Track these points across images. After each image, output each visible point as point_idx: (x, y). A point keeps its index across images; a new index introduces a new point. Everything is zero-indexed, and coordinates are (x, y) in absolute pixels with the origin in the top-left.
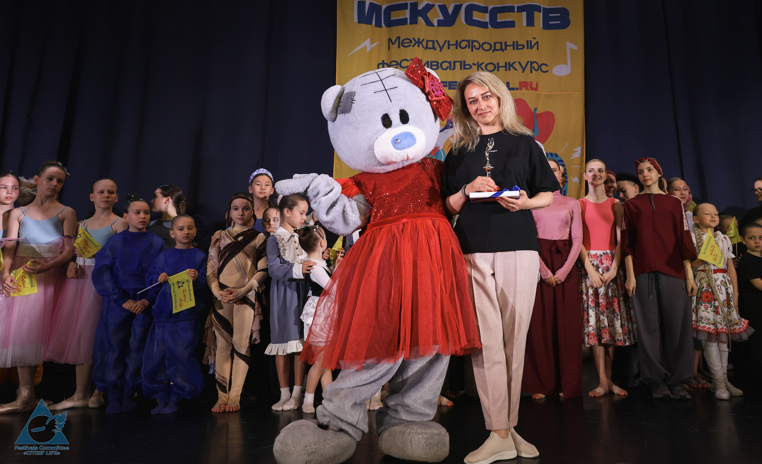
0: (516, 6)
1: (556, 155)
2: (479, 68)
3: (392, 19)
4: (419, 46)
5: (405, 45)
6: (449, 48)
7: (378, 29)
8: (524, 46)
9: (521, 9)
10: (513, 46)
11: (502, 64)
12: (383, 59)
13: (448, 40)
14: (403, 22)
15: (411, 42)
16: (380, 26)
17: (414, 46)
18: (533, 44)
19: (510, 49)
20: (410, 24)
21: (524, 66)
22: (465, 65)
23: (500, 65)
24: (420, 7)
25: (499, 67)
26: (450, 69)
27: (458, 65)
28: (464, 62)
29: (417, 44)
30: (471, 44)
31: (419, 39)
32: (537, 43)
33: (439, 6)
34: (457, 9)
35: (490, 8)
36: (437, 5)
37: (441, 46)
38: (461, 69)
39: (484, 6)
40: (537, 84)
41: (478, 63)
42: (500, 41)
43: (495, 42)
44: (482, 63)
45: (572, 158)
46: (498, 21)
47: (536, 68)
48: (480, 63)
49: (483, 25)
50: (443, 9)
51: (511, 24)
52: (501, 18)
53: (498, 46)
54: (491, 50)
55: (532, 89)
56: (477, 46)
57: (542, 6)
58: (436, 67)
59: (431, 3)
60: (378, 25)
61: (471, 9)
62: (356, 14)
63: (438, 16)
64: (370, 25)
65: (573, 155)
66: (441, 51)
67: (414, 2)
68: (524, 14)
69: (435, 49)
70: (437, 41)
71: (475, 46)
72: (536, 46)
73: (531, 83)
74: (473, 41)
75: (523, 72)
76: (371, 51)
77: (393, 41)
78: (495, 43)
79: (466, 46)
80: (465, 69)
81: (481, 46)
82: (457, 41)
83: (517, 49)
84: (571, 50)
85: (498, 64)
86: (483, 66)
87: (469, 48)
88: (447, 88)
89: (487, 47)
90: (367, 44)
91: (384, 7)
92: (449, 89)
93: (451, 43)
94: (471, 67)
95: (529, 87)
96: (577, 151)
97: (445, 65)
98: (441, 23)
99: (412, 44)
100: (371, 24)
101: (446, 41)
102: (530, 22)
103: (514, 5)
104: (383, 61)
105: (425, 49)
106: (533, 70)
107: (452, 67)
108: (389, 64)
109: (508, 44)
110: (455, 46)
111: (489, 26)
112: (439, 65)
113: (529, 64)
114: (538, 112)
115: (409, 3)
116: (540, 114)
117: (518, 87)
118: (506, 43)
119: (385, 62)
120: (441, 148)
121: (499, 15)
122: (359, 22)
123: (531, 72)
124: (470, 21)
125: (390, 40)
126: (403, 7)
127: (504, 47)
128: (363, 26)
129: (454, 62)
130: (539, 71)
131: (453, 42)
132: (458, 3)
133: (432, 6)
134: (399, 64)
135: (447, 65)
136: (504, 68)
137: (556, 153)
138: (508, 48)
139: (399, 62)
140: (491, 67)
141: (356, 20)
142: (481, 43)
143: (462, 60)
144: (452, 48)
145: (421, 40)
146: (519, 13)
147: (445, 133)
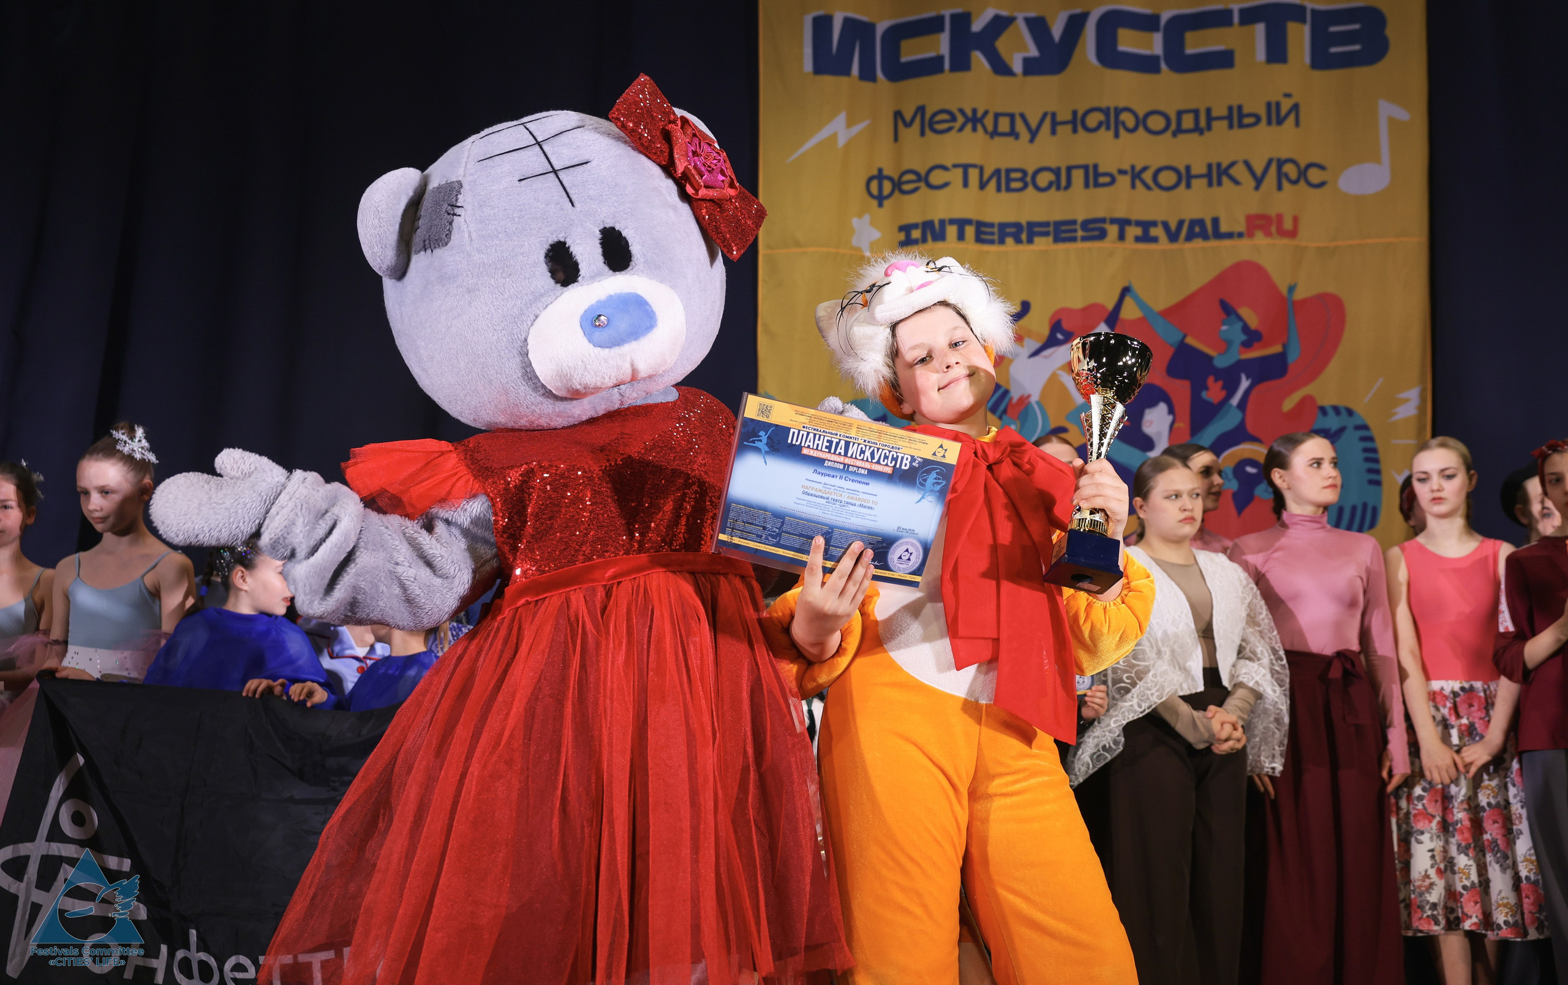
0: (1236, 8)
1: (1350, 412)
2: (1138, 183)
3: (904, 59)
4: (974, 129)
5: (939, 127)
6: (1053, 132)
7: (867, 85)
8: (1258, 119)
9: (1250, 16)
10: (1229, 118)
11: (1199, 168)
12: (881, 165)
13: (1050, 111)
14: (932, 66)
15: (954, 119)
16: (872, 78)
17: (961, 129)
18: (1284, 109)
19: (1220, 126)
20: (954, 68)
21: (1259, 171)
22: (1097, 175)
23: (1194, 172)
24: (977, 26)
25: (1190, 177)
26: (1058, 188)
27: (1078, 176)
28: (1096, 167)
29: (969, 126)
30: (1112, 119)
31: (974, 111)
32: (1296, 107)
33: (1029, 21)
34: (1076, 24)
35: (1165, 16)
36: (1020, 17)
37: (1034, 125)
38: (1087, 185)
39: (1147, 11)
40: (1296, 220)
41: (1133, 167)
42: (1193, 106)
43: (1180, 108)
44: (1145, 169)
45: (1393, 419)
46: (1190, 50)
47: (1293, 175)
48: (1138, 168)
49: (1146, 65)
50: (1038, 27)
51: (1224, 60)
52: (1196, 44)
53: (1188, 122)
54: (1169, 133)
55: (1282, 233)
56: (1131, 123)
57: (1309, 6)
58: (1019, 185)
59: (1004, 13)
60: (867, 74)
61: (1111, 23)
62: (808, 51)
63: (1024, 48)
64: (843, 80)
65: (1397, 410)
66: (1032, 141)
67: (959, 10)
68: (1260, 29)
69: (1017, 136)
70: (1022, 116)
71: (1123, 123)
72: (1292, 118)
73: (1280, 217)
74: (1118, 111)
75: (1257, 188)
76: (847, 146)
77: (908, 117)
78: (1180, 114)
79: (1100, 124)
80: (1097, 185)
81: (1141, 122)
83: (1241, 125)
84: (1392, 121)
85: (1188, 168)
86: (1147, 176)
87: (1108, 128)
88: (1050, 239)
89: (1156, 123)
90: (839, 129)
91: (881, 28)
92: (1057, 240)
93: (1059, 118)
94: (1113, 181)
95: (1273, 229)
96: (1407, 400)
97: (1044, 179)
98: (1031, 67)
99: (958, 125)
100: (847, 72)
101: (1045, 115)
102: (1277, 52)
103: (1230, 6)
104: (880, 170)
105: (992, 137)
106: (1285, 184)
107: (1063, 183)
108: (896, 177)
109: (1214, 114)
110: (1069, 127)
111: (1163, 66)
112: (1029, 179)
113: (1273, 169)
114: (1300, 294)
115: (947, 13)
116: (1304, 302)
117: (1241, 227)
118: (1209, 111)
119: (886, 173)
120: (1034, 399)
121: (1190, 36)
122: (820, 68)
123: (1280, 187)
124: (1109, 56)
125: (898, 115)
126: (933, 26)
127: (1202, 123)
128: (829, 81)
129: (1069, 169)
130: (1302, 183)
131: (1064, 115)
132: (1078, 11)
133: (1011, 20)
134: (923, 178)
135: (1051, 177)
136: (1205, 181)
137: (1351, 405)
138: (1215, 124)
139: (923, 173)
140: (1168, 178)
141: (808, 65)
142: (1141, 115)
143: (1090, 162)
144: (1064, 130)
145: (979, 114)
146: (1246, 29)
147: (1046, 357)
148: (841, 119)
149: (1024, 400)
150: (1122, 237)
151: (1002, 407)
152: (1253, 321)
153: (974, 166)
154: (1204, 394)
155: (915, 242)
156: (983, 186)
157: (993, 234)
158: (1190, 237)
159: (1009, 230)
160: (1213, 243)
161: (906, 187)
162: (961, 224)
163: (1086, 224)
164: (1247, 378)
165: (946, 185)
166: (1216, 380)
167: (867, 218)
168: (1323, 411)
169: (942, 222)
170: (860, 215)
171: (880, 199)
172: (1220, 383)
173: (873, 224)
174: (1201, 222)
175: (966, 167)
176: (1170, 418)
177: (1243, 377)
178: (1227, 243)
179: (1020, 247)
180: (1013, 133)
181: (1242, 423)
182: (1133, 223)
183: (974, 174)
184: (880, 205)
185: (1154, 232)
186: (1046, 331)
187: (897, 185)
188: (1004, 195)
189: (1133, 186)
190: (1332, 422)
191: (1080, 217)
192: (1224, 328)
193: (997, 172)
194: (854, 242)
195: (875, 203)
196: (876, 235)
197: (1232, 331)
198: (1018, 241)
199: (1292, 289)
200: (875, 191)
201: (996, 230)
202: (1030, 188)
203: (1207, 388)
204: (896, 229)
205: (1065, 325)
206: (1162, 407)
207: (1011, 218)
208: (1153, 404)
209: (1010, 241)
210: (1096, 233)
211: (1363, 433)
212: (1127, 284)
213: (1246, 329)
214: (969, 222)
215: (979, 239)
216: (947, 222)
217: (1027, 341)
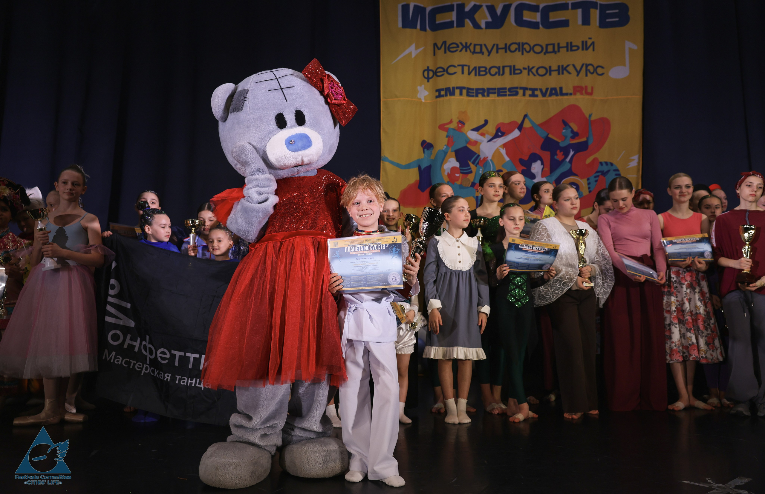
0: (570, 3)
1: (612, 164)
2: (530, 73)
3: (437, 22)
4: (466, 51)
5: (452, 50)
6: (497, 52)
7: (423, 33)
9: (575, 6)
10: (567, 47)
11: (554, 67)
12: (428, 65)
13: (496, 43)
14: (449, 25)
15: (458, 46)
16: (425, 30)
17: (461, 51)
18: (589, 44)
19: (563, 50)
20: (458, 26)
21: (578, 69)
22: (515, 70)
23: (553, 69)
24: (467, 9)
25: (551, 71)
26: (499, 75)
27: (507, 70)
28: (514, 66)
29: (464, 49)
30: (521, 47)
31: (466, 43)
32: (593, 43)
33: (487, 7)
34: (507, 8)
35: (541, 6)
36: (484, 5)
37: (490, 49)
38: (511, 74)
39: (535, 4)
40: (592, 88)
41: (529, 67)
42: (552, 42)
43: (547, 43)
44: (533, 67)
45: (628, 167)
46: (551, 20)
47: (592, 71)
48: (530, 67)
49: (534, 25)
50: (491, 9)
51: (565, 24)
52: (554, 17)
53: (550, 48)
54: (543, 53)
55: (587, 93)
56: (528, 49)
57: (599, 2)
58: (484, 73)
59: (478, 4)
60: (423, 28)
61: (521, 8)
62: (400, 19)
63: (486, 17)
64: (414, 30)
65: (629, 164)
66: (489, 55)
67: (460, 2)
68: (579, 11)
69: (483, 53)
70: (485, 45)
71: (525, 49)
72: (592, 47)
73: (586, 87)
74: (523, 44)
75: (578, 75)
76: (416, 57)
77: (439, 46)
78: (547, 45)
79: (516, 49)
80: (515, 74)
81: (532, 49)
82: (506, 44)
83: (572, 50)
84: (631, 50)
85: (550, 67)
86: (534, 70)
87: (519, 51)
88: (496, 95)
89: (538, 49)
90: (412, 50)
91: (428, 9)
92: (499, 95)
93: (499, 47)
94: (521, 72)
95: (584, 92)
96: (633, 160)
97: (494, 71)
98: (489, 26)
99: (459, 49)
100: (415, 27)
101: (494, 45)
102: (586, 21)
103: (568, 2)
104: (428, 67)
105: (473, 54)
106: (588, 73)
107: (501, 73)
108: (435, 71)
109: (561, 45)
110: (504, 50)
111: (541, 26)
112: (487, 71)
113: (584, 68)
114: (593, 118)
115: (455, 4)
116: (595, 120)
117: (571, 91)
118: (559, 44)
119: (430, 68)
120: (489, 158)
121: (551, 14)
122: (404, 26)
123: (586, 75)
124: (520, 22)
125: (435, 45)
126: (449, 8)
127: (556, 49)
128: (408, 31)
129: (504, 67)
130: (595, 73)
131: (501, 45)
132: (507, 3)
133: (480, 7)
134: (446, 70)
135: (496, 70)
136: (557, 72)
137: (612, 162)
138: (561, 49)
139: (446, 68)
140: (542, 71)
141: (400, 24)
142: (532, 46)
143: (512, 64)
144: (501, 51)
145: (468, 45)
146: (574, 11)
147: (494, 142)
148: (413, 46)
149: (485, 159)
150: (524, 95)
151: (477, 162)
152: (575, 128)
153: (466, 65)
154: (556, 157)
155: (443, 96)
156: (469, 73)
157: (473, 93)
158: (551, 95)
159: (479, 91)
160: (560, 97)
161: (439, 74)
162: (461, 89)
163: (510, 89)
164: (573, 151)
165: (455, 73)
166: (560, 152)
167: (423, 86)
168: (601, 164)
169: (453, 88)
170: (421, 86)
171: (428, 79)
172: (562, 153)
173: (425, 89)
174: (555, 89)
175: (463, 66)
176: (542, 166)
177: (571, 150)
178: (565, 97)
179: (484, 98)
180: (481, 52)
181: (571, 168)
182: (528, 89)
183: (466, 69)
184: (428, 81)
185: (536, 93)
186: (494, 132)
187: (435, 73)
188: (478, 77)
189: (529, 74)
190: (605, 168)
191: (508, 87)
192: (564, 131)
193: (475, 68)
194: (418, 96)
195: (426, 80)
196: (426, 93)
197: (567, 132)
198: (483, 96)
199: (590, 116)
200: (426, 76)
201: (474, 91)
202: (488, 74)
203: (557, 155)
204: (435, 91)
205: (502, 130)
206: (539, 162)
207: (481, 87)
208: (535, 161)
209: (480, 95)
210: (514, 93)
211: (617, 173)
212: (526, 113)
213: (572, 131)
214: (464, 88)
215: (468, 95)
216: (455, 88)
217: (486, 135)
